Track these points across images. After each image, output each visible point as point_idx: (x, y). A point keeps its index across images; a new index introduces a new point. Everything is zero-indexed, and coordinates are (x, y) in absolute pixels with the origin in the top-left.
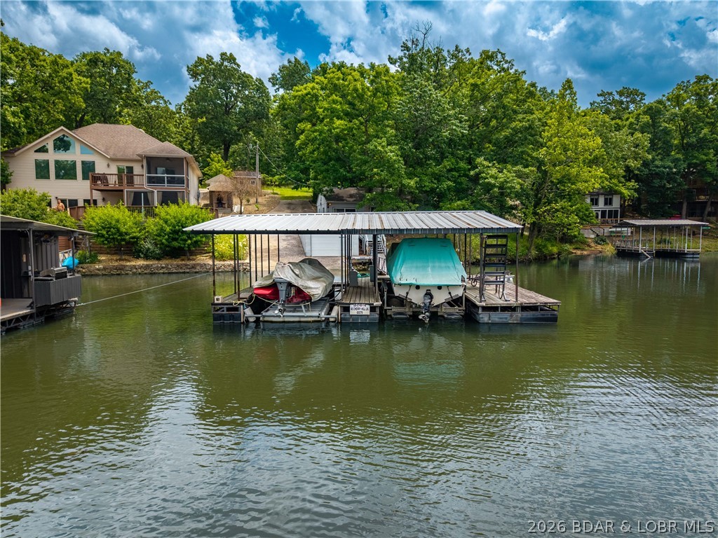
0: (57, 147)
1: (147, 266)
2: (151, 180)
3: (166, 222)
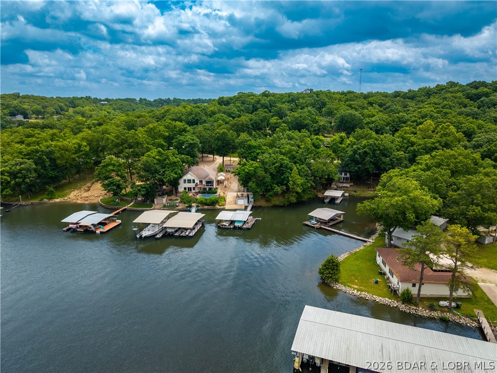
2: (207, 185)
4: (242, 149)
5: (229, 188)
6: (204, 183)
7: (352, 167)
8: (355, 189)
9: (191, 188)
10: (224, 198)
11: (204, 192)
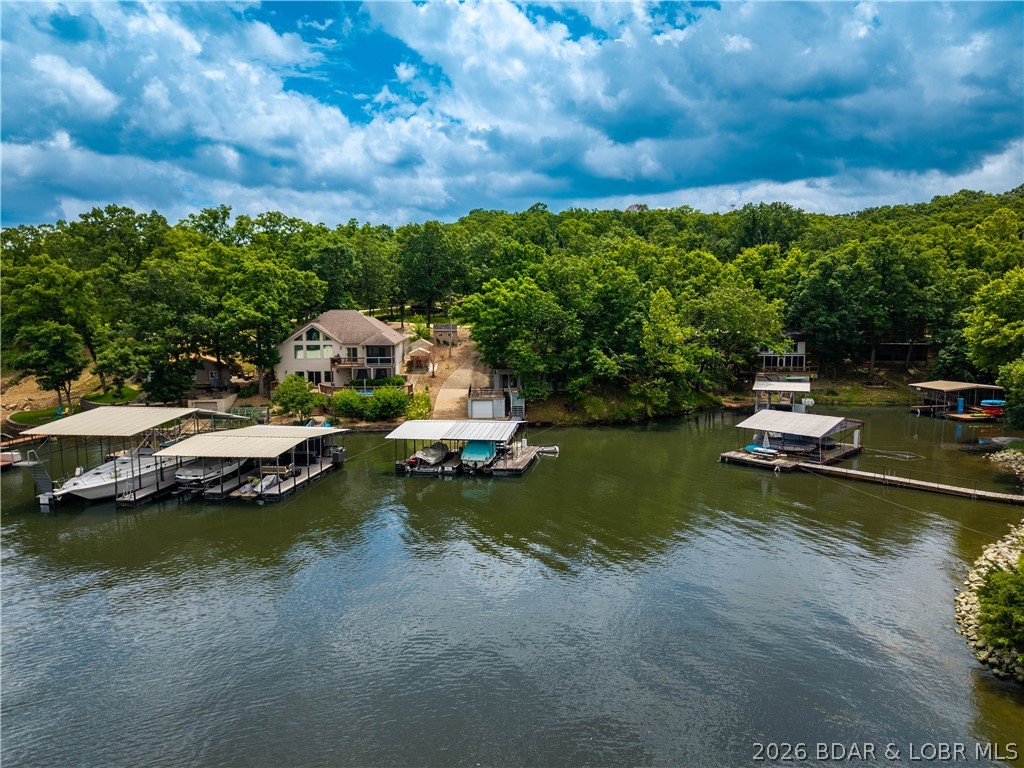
0: (309, 338)
1: (368, 427)
2: (369, 361)
3: (379, 400)
4: (484, 265)
5: (445, 379)
6: (361, 354)
7: (820, 315)
8: (829, 386)
9: (318, 374)
10: (428, 401)
11: (360, 379)
